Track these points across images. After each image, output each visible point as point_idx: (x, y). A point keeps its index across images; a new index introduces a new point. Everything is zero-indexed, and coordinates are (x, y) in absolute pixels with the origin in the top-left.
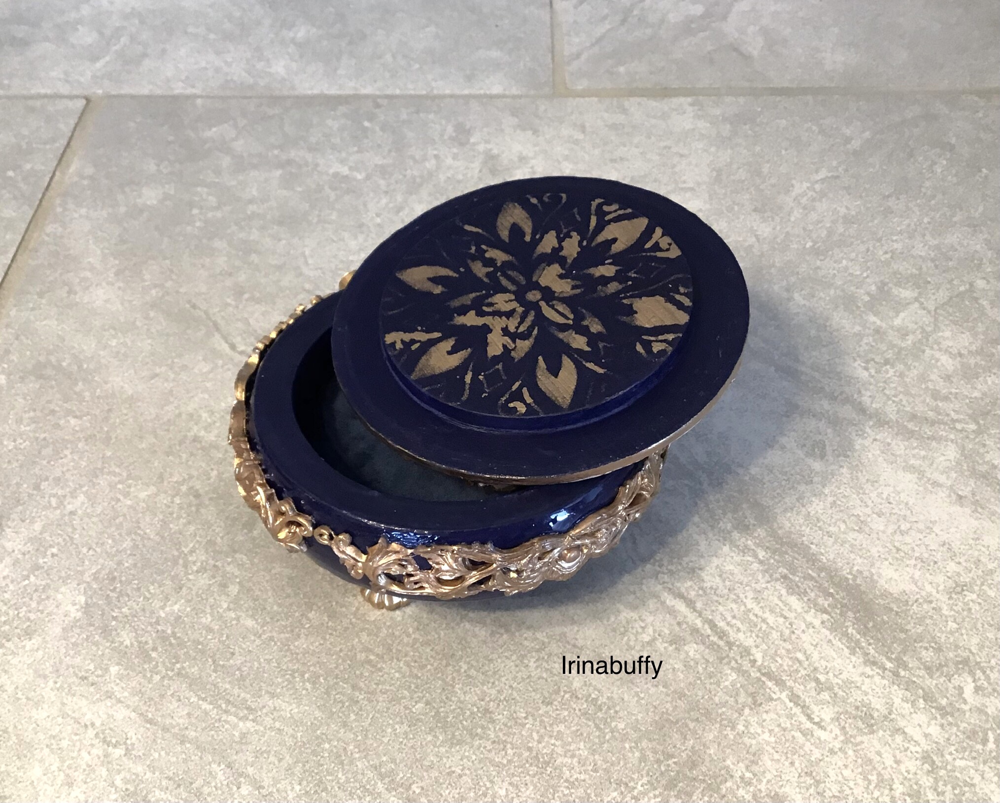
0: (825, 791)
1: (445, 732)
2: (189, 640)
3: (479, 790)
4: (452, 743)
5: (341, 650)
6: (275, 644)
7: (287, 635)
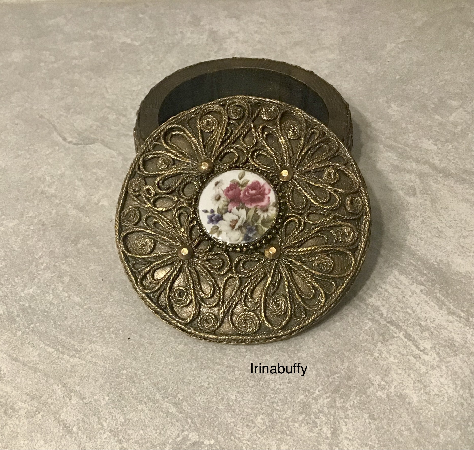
0: (430, 392)
1: (197, 362)
2: (39, 310)
3: (219, 396)
4: (201, 368)
5: (132, 314)
6: (92, 311)
7: (99, 306)
